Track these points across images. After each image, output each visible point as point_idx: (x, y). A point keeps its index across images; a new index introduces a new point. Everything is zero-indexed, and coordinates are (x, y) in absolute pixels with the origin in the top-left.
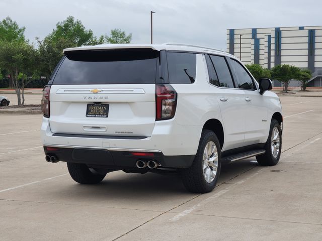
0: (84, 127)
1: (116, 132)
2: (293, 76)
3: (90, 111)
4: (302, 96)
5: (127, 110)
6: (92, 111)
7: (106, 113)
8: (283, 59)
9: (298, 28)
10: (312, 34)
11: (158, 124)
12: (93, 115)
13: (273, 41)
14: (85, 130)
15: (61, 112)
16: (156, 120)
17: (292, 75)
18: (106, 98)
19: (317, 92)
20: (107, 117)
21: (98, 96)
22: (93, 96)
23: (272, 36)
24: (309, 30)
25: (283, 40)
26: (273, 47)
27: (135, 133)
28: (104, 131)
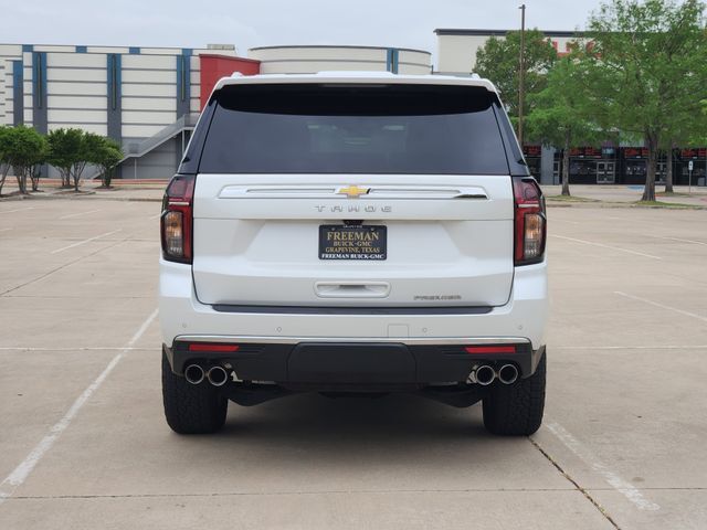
0: (319, 286)
1: (418, 297)
2: (92, 154)
3: (331, 243)
4: (131, 200)
5: (439, 240)
6: (335, 244)
7: (379, 249)
8: (52, 116)
9: (74, 50)
10: (114, 63)
11: (523, 275)
12: (340, 253)
13: (28, 74)
14: (322, 294)
15: (237, 248)
16: (515, 265)
17: (89, 153)
18: (387, 210)
19: (137, 192)
20: (385, 258)
21: (361, 204)
22: (346, 204)
23: (25, 64)
24: (108, 54)
25: (51, 74)
26: (28, 88)
27: (467, 299)
28: (383, 294)
